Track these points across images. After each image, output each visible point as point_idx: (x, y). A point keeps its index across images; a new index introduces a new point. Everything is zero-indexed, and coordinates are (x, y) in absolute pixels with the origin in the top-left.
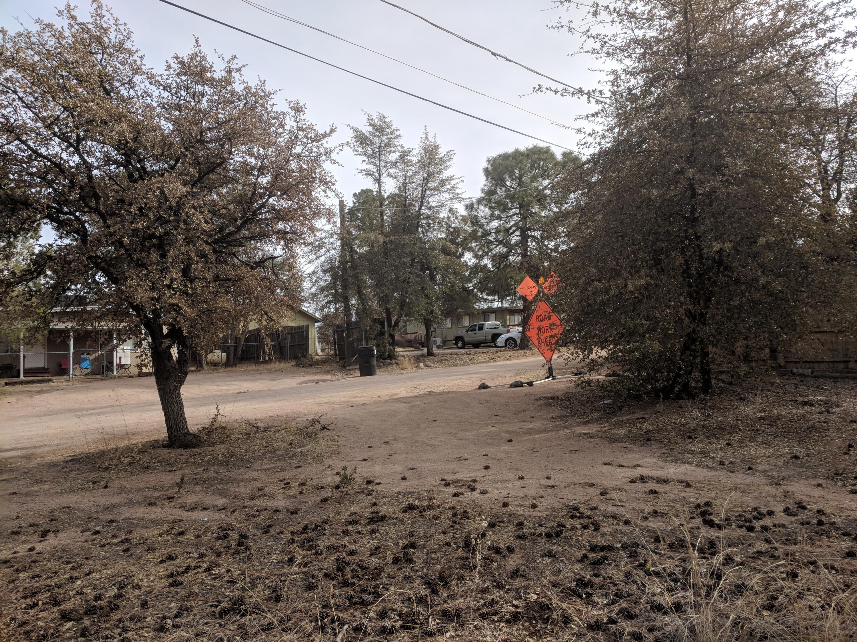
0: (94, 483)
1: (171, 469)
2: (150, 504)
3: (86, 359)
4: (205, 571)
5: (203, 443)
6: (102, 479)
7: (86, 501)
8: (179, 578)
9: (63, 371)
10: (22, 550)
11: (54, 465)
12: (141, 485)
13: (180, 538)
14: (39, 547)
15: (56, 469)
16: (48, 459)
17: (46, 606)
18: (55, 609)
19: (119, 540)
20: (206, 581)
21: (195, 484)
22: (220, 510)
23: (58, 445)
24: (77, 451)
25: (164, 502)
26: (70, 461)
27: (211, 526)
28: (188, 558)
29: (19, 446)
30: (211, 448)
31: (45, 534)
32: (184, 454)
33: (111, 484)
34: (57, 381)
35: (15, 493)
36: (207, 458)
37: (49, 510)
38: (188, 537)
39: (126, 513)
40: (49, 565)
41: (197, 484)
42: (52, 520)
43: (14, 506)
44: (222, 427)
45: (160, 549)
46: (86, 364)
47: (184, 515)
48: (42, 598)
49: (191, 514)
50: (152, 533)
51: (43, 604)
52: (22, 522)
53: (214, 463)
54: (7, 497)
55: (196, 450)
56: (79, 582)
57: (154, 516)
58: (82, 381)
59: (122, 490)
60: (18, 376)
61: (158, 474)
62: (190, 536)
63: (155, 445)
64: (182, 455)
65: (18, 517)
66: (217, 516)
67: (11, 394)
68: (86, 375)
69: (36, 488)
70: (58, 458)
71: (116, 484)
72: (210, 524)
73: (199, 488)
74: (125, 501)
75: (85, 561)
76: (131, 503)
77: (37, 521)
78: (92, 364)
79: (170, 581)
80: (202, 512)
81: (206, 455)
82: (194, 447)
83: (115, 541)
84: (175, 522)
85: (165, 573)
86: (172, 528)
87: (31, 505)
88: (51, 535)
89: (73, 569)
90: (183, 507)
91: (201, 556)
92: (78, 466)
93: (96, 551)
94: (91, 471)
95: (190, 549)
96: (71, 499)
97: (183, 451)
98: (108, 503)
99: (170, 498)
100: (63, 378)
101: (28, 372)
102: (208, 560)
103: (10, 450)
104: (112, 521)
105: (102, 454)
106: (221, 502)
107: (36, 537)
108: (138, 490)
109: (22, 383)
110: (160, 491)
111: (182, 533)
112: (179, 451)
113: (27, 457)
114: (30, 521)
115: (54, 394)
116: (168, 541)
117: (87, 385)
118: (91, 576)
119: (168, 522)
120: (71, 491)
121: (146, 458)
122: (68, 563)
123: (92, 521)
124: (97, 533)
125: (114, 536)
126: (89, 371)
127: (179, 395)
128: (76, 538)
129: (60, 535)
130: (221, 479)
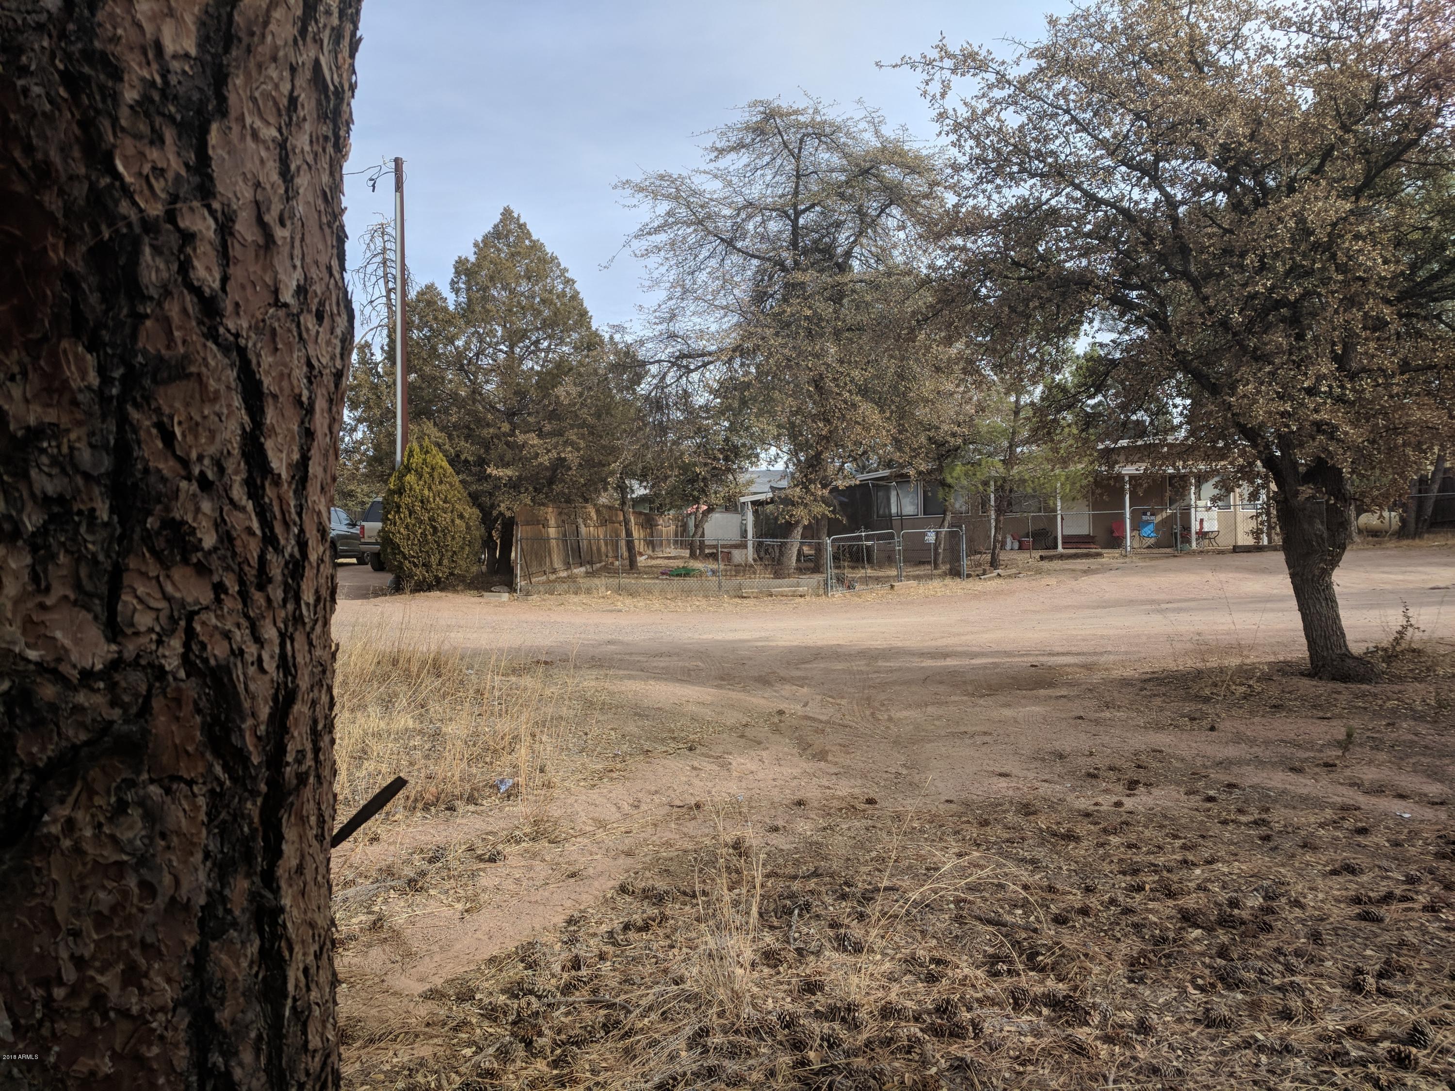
0: (1193, 719)
1: (1321, 714)
2: (1293, 769)
3: (1148, 523)
4: (1425, 909)
5: (1378, 676)
6: (1204, 716)
7: (1183, 745)
8: (1373, 909)
9: (1115, 541)
10: (1106, 802)
11: (1125, 683)
12: (1271, 735)
13: (1360, 839)
14: (1129, 803)
15: (1130, 689)
16: (1116, 673)
17: (1158, 894)
18: (1171, 903)
19: (1251, 818)
20: (1431, 929)
21: (1372, 748)
22: (1434, 804)
23: (1126, 653)
24: (1157, 666)
25: (1317, 770)
26: (1149, 680)
27: (1422, 831)
28: (1384, 878)
29: (1074, 649)
30: (1397, 688)
31: (1132, 785)
32: (1345, 692)
33: (1221, 726)
34: (1109, 556)
35: (1081, 718)
36: (1390, 704)
37: (1132, 750)
38: (1376, 840)
39: (1252, 777)
40: (1147, 833)
41: (1376, 748)
42: (1139, 767)
43: (1083, 736)
44: (1414, 651)
45: (1326, 849)
46: (1148, 530)
47: (1362, 800)
48: (1150, 880)
49: (1374, 800)
50: (1307, 819)
51: (1151, 890)
52: (1097, 761)
53: (1406, 716)
54: (1073, 722)
55: (1365, 687)
56: (1198, 872)
57: (1305, 791)
58: (1143, 557)
59: (1238, 739)
60: (1055, 547)
61: (1300, 721)
62: (1379, 839)
63: (1285, 669)
64: (1340, 693)
65: (1091, 754)
66: (1429, 813)
67: (1048, 572)
68: (1149, 547)
69: (1107, 714)
70: (1128, 673)
71: (1227, 725)
72: (1416, 826)
73: (1382, 756)
74: (1248, 757)
75: (1200, 840)
76: (1259, 763)
77: (1118, 763)
78: (1156, 530)
79: (1357, 910)
80: (1396, 801)
81: (1389, 699)
82: (1362, 681)
83: (1243, 819)
84: (1344, 808)
85: (1344, 893)
86: (1343, 818)
87: (1107, 739)
88: (1141, 789)
89: (1184, 847)
90: (1355, 784)
91: (1411, 880)
92: (1163, 689)
93: (1215, 829)
94: (1184, 700)
95: (1385, 863)
96: (1163, 740)
97: (1339, 686)
98: (1220, 756)
99: (1329, 766)
100: (1116, 552)
101: (1069, 541)
102: (1427, 892)
103: (1063, 654)
104: (1231, 786)
105: (1199, 674)
106: (1434, 789)
107: (1119, 788)
108: (1267, 743)
109: (1061, 557)
110: (1307, 749)
111: (1363, 831)
112: (1331, 685)
113: (1088, 667)
114: (1108, 762)
115: (1107, 575)
116: (1337, 839)
117: (1153, 563)
118: (1214, 866)
119: (1333, 806)
120: (1159, 727)
121: (1274, 691)
122: (1176, 837)
123: (1200, 779)
124: (1210, 799)
125: (1240, 811)
126: (1152, 541)
127: (1329, 586)
128: (1178, 800)
129: (1155, 791)
130: (1426, 747)
